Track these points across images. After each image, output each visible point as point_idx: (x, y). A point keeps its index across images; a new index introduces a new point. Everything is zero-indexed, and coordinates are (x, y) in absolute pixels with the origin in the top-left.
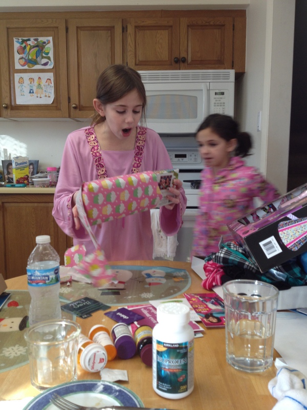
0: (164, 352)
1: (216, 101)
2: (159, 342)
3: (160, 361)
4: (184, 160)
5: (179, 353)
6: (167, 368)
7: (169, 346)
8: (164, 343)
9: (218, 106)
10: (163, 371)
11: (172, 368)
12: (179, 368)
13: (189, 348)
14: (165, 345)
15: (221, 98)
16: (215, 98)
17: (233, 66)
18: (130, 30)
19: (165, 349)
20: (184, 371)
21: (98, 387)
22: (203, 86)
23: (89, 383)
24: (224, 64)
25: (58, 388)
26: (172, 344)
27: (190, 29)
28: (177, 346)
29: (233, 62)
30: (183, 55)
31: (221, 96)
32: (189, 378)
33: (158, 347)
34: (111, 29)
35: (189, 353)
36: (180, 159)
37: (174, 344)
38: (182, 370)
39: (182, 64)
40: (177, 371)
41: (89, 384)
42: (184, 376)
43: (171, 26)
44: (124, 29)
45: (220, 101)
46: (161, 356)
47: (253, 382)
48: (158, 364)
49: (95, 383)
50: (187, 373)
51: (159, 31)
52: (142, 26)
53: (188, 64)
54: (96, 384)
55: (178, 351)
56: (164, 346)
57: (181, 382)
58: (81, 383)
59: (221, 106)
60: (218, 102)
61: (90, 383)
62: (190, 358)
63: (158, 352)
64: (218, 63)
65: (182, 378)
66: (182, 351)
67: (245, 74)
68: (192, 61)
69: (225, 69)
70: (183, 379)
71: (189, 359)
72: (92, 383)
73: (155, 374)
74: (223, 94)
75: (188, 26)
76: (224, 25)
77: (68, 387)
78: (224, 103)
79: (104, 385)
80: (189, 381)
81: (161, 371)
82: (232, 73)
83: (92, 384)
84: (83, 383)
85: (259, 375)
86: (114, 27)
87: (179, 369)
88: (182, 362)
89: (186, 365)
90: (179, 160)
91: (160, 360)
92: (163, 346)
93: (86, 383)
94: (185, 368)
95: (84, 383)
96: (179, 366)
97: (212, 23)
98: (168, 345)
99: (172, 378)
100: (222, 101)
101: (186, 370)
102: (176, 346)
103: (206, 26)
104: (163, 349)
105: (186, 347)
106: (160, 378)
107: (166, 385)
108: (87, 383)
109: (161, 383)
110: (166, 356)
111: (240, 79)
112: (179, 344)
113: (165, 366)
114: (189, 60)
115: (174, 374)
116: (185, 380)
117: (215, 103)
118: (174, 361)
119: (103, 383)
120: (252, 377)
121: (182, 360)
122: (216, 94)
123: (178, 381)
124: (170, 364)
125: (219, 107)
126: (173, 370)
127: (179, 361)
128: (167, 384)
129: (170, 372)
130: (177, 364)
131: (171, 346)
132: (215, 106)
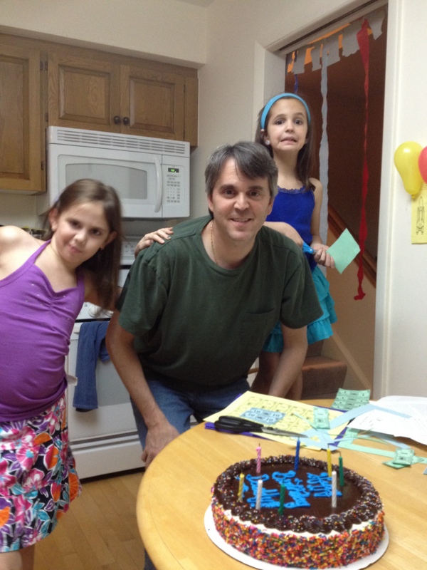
1: (170, 179)
9: (172, 185)
15: (176, 176)
16: (168, 176)
17: (184, 137)
18: (52, 67)
24: (174, 133)
27: (132, 81)
29: (184, 132)
31: (176, 173)
34: (24, 62)
39: (123, 126)
43: (109, 74)
44: (44, 66)
45: (174, 179)
51: (93, 78)
52: (69, 67)
53: (131, 128)
59: (175, 186)
60: (172, 180)
64: (167, 131)
68: (135, 123)
74: (177, 170)
75: (130, 77)
76: (173, 84)
78: (179, 183)
82: (187, 145)
86: (27, 60)
97: (159, 79)
100: (177, 180)
103: (152, 81)
114: (132, 122)
117: (168, 182)
122: (170, 170)
132: (168, 185)
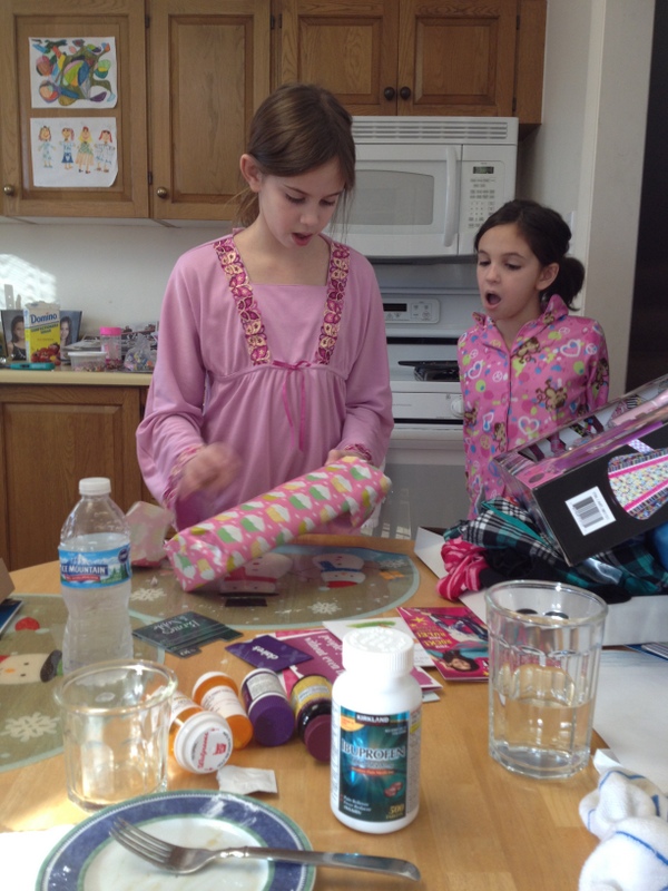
0: (357, 732)
1: (476, 186)
2: (345, 712)
3: (349, 753)
4: (401, 318)
5: (389, 735)
6: (362, 766)
7: (369, 719)
8: (357, 714)
9: (479, 197)
10: (353, 774)
11: (374, 767)
12: (388, 767)
13: (410, 725)
14: (358, 717)
15: (487, 181)
16: (473, 181)
17: (514, 110)
18: (289, 24)
19: (359, 726)
20: (399, 775)
21: (212, 806)
22: (446, 153)
23: (193, 796)
24: (494, 104)
25: (126, 808)
26: (375, 717)
27: (421, 25)
28: (386, 720)
29: (514, 101)
30: (405, 82)
31: (487, 176)
32: (409, 788)
33: (344, 722)
34: (246, 21)
35: (410, 737)
36: (393, 313)
37: (379, 717)
38: (395, 771)
39: (401, 103)
40: (385, 773)
41: (194, 798)
42: (399, 784)
43: (380, 18)
44: (275, 23)
45: (483, 186)
46: (351, 742)
47: (547, 799)
48: (344, 757)
49: (206, 796)
50: (405, 779)
51: (351, 28)
52: (316, 17)
53: (414, 104)
54: (209, 799)
55: (387, 731)
56: (357, 721)
57: (391, 798)
58: (176, 797)
59: (485, 197)
60: (479, 189)
61: (197, 796)
62: (412, 746)
63: (344, 733)
64: (482, 102)
65: (393, 789)
66: (396, 732)
67: (542, 127)
68: (424, 95)
69: (496, 115)
70: (397, 791)
71: (409, 748)
72: (199, 796)
73: (336, 780)
74: (490, 170)
75: (417, 18)
76: (496, 18)
77: (149, 805)
78: (492, 192)
79: (224, 801)
80: (408, 795)
81: (349, 772)
82: (512, 124)
83: (199, 799)
84: (179, 796)
85: (558, 784)
86: (251, 17)
87: (387, 770)
88: (396, 754)
89: (403, 761)
90: (390, 315)
91: (348, 749)
92: (354, 721)
93: (186, 796)
94: (401, 768)
95: (182, 796)
96: (388, 763)
97: (469, 12)
98: (365, 718)
99: (374, 788)
100: (489, 186)
101: (404, 772)
102: (382, 720)
103: (458, 18)
104: (354, 726)
105: (404, 724)
106: (347, 789)
107: (359, 803)
108: (189, 796)
109: (349, 799)
110: (361, 741)
111: (529, 137)
112: (389, 717)
113: (358, 762)
114: (418, 94)
115: (378, 780)
116: (400, 794)
117: (473, 192)
118: (379, 752)
119: (224, 797)
120: (544, 790)
121: (395, 751)
122: (475, 170)
123: (386, 795)
124: (370, 759)
125: (482, 200)
126: (375, 770)
127: (389, 752)
128: (361, 801)
129: (370, 777)
130: (384, 758)
131: (373, 720)
132: (472, 197)
